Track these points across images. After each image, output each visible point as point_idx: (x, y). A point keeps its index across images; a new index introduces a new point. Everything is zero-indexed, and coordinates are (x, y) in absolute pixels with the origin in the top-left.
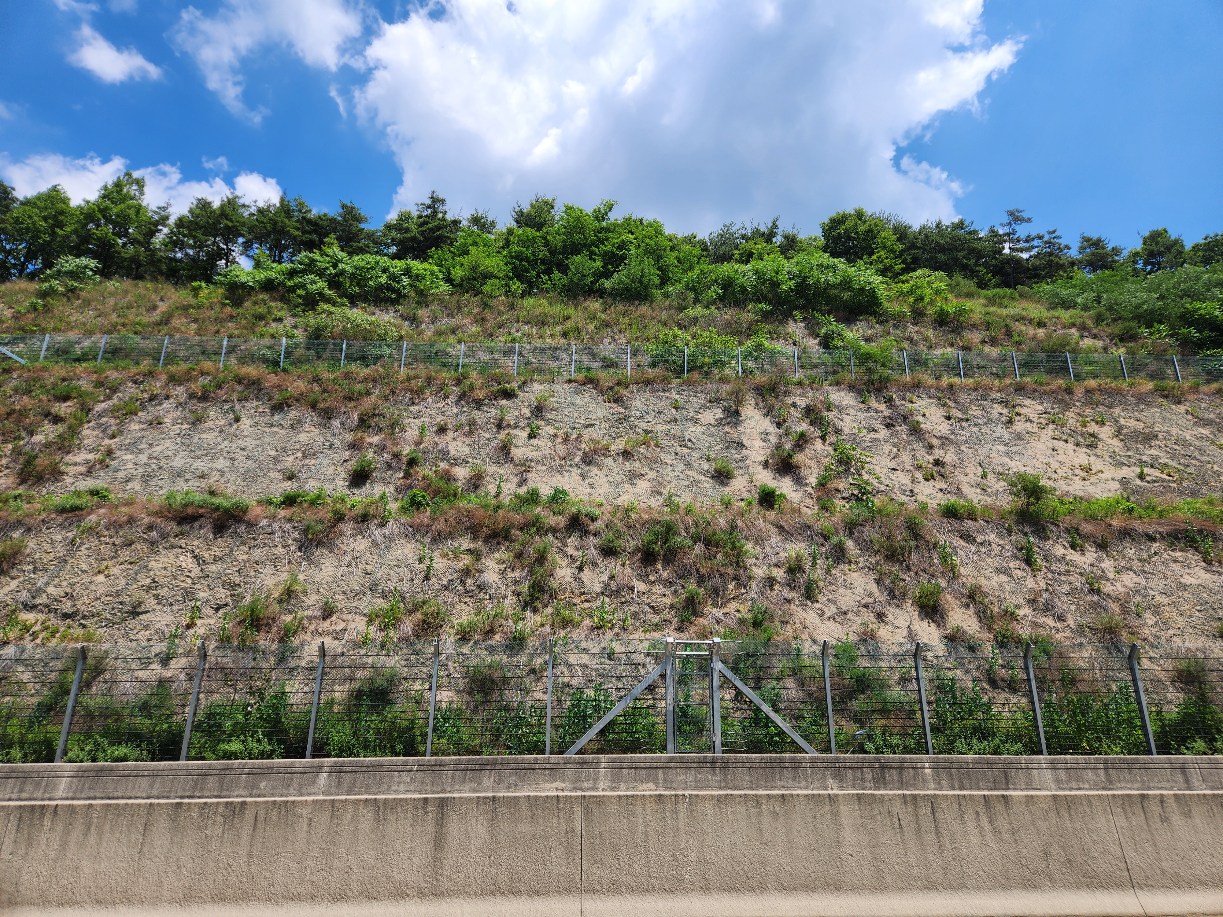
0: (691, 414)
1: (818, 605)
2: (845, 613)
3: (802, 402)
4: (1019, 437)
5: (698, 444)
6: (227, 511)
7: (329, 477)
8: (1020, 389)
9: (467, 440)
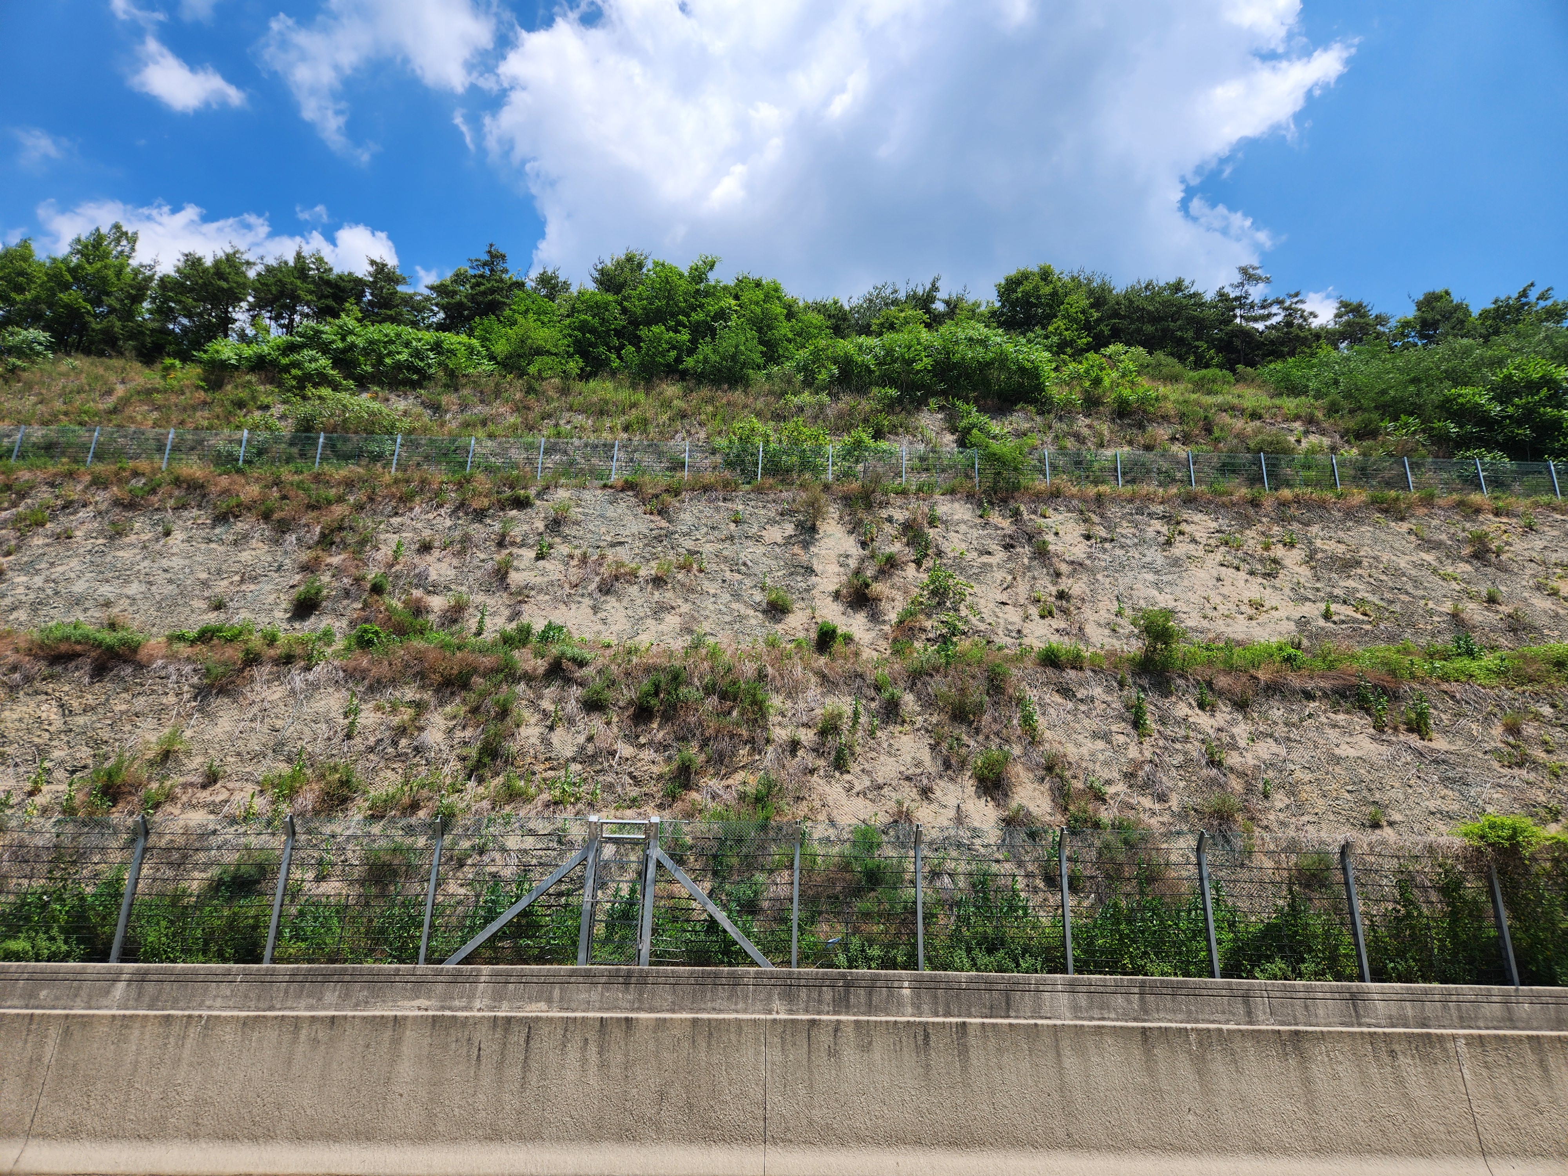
0: (755, 529)
1: (847, 777)
2: (880, 788)
3: (900, 516)
4: (1176, 562)
5: (756, 570)
6: (110, 649)
7: (266, 607)
8: (1190, 501)
9: (455, 562)
